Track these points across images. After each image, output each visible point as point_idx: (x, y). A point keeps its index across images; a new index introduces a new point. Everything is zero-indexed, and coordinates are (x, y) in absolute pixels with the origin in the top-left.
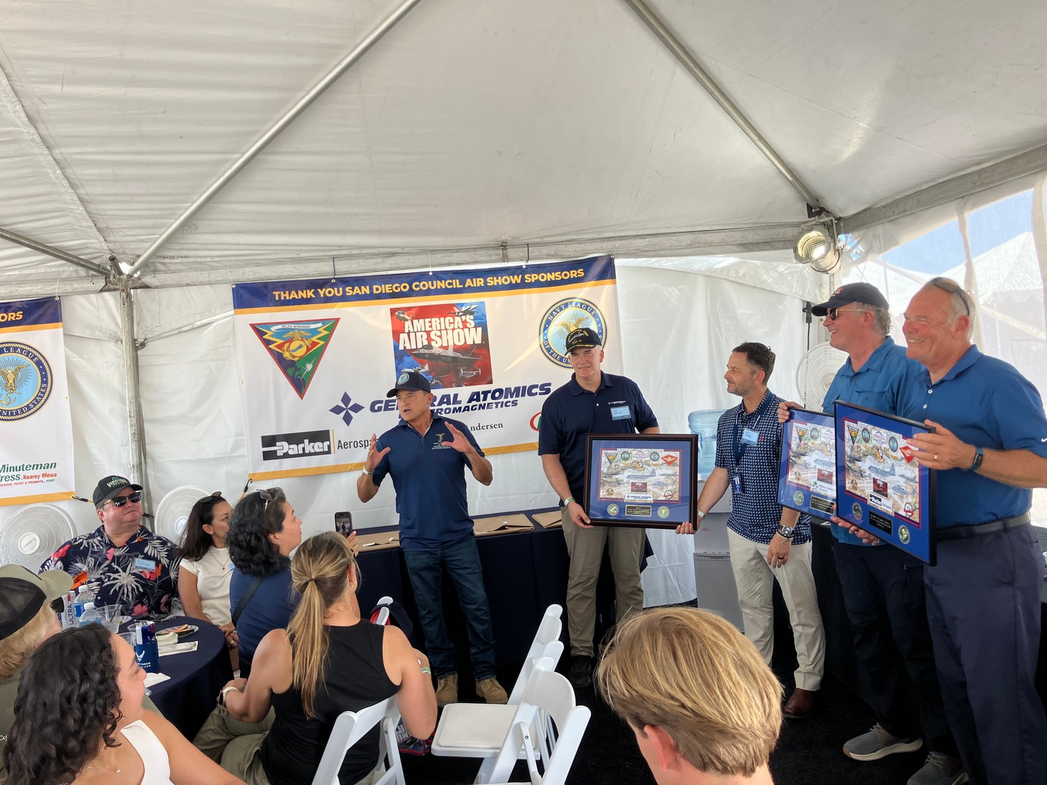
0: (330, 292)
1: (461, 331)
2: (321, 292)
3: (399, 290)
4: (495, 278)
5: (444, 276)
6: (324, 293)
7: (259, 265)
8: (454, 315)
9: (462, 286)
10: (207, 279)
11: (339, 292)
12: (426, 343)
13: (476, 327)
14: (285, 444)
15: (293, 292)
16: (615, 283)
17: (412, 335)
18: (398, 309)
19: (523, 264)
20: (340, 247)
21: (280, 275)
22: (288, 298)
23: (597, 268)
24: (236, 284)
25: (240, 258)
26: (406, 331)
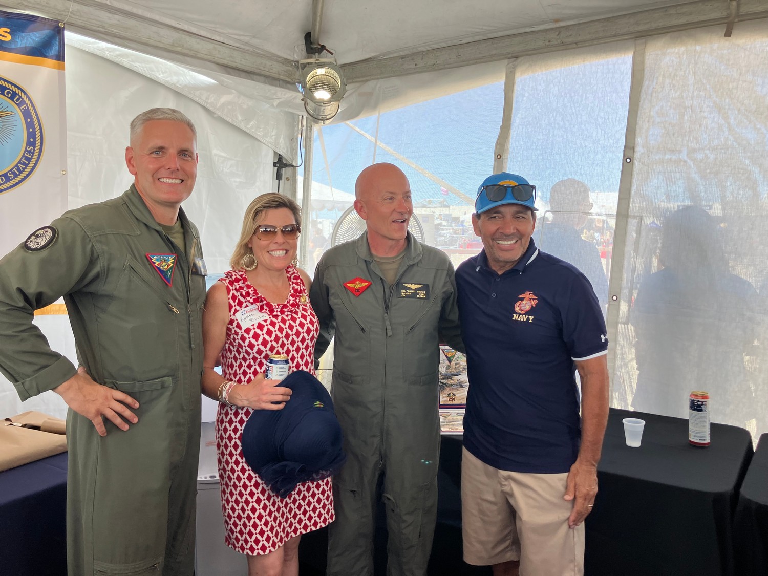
23: (32, 38)
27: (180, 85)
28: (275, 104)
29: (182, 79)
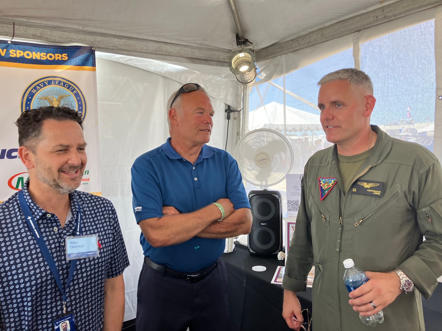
23: (80, 56)
27: (164, 72)
28: (223, 76)
29: (165, 68)
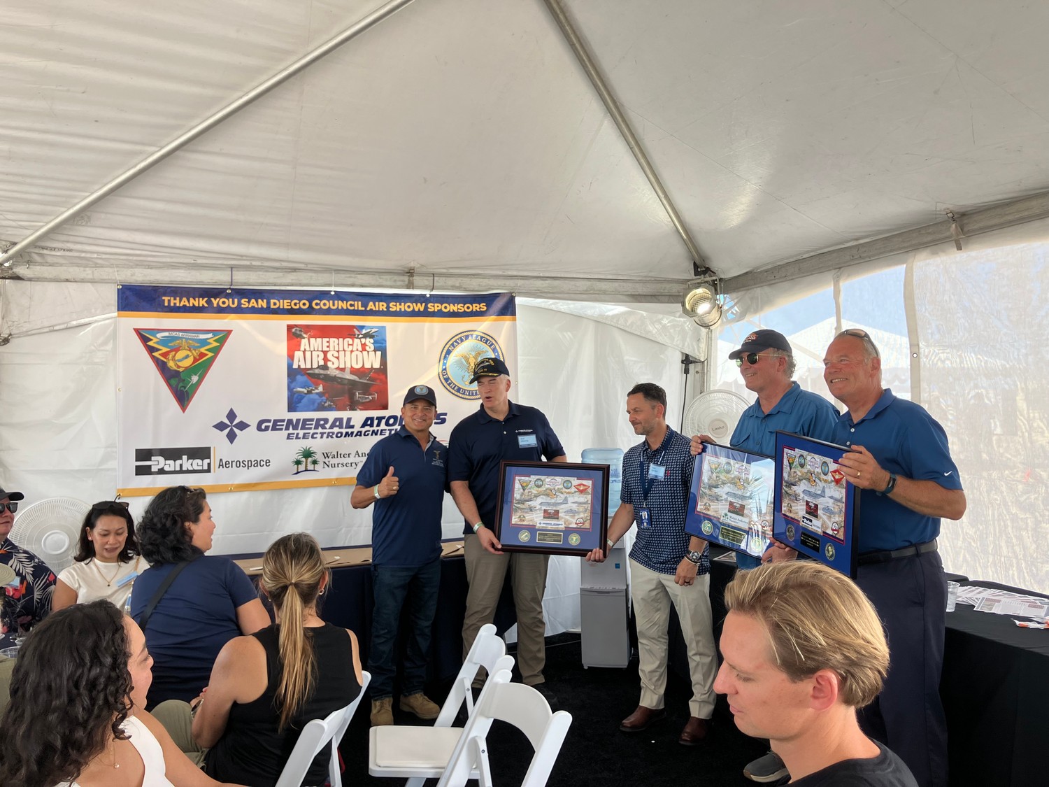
0: (224, 303)
1: (359, 353)
2: (215, 302)
3: (297, 307)
4: (398, 304)
5: (346, 297)
6: (218, 304)
7: (150, 267)
8: (352, 336)
9: (363, 309)
10: (90, 277)
11: (233, 304)
12: (322, 363)
13: (375, 351)
14: (161, 459)
15: (184, 299)
16: (515, 320)
17: (308, 354)
18: (296, 326)
19: (427, 293)
20: (242, 257)
21: (173, 279)
22: (178, 305)
23: (499, 304)
24: (122, 285)
25: (131, 258)
26: (302, 349)
